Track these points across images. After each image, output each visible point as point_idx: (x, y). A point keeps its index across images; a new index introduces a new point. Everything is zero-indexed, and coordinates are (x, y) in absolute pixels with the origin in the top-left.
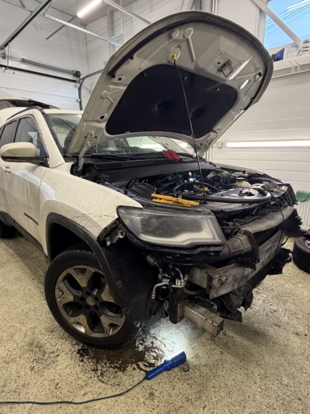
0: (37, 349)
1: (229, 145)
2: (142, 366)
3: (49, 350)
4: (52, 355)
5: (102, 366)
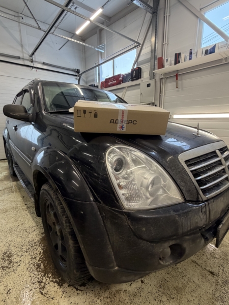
3: (15, 260)
4: (15, 264)
5: (46, 280)
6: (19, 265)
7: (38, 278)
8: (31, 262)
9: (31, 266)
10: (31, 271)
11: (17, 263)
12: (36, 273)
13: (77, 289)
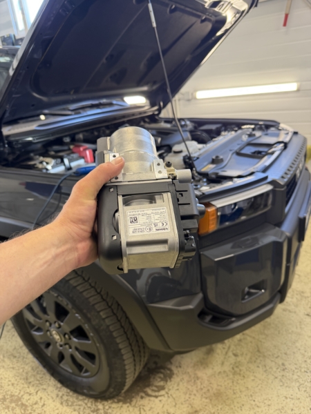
0: (13, 405)
1: (200, 95)
2: (150, 392)
3: (30, 402)
4: (35, 406)
5: (103, 404)
6: (44, 405)
7: (90, 407)
8: (60, 394)
9: (65, 398)
10: (70, 403)
11: (36, 404)
12: (80, 403)
13: (156, 397)
